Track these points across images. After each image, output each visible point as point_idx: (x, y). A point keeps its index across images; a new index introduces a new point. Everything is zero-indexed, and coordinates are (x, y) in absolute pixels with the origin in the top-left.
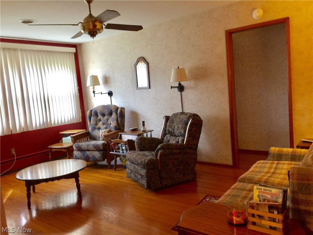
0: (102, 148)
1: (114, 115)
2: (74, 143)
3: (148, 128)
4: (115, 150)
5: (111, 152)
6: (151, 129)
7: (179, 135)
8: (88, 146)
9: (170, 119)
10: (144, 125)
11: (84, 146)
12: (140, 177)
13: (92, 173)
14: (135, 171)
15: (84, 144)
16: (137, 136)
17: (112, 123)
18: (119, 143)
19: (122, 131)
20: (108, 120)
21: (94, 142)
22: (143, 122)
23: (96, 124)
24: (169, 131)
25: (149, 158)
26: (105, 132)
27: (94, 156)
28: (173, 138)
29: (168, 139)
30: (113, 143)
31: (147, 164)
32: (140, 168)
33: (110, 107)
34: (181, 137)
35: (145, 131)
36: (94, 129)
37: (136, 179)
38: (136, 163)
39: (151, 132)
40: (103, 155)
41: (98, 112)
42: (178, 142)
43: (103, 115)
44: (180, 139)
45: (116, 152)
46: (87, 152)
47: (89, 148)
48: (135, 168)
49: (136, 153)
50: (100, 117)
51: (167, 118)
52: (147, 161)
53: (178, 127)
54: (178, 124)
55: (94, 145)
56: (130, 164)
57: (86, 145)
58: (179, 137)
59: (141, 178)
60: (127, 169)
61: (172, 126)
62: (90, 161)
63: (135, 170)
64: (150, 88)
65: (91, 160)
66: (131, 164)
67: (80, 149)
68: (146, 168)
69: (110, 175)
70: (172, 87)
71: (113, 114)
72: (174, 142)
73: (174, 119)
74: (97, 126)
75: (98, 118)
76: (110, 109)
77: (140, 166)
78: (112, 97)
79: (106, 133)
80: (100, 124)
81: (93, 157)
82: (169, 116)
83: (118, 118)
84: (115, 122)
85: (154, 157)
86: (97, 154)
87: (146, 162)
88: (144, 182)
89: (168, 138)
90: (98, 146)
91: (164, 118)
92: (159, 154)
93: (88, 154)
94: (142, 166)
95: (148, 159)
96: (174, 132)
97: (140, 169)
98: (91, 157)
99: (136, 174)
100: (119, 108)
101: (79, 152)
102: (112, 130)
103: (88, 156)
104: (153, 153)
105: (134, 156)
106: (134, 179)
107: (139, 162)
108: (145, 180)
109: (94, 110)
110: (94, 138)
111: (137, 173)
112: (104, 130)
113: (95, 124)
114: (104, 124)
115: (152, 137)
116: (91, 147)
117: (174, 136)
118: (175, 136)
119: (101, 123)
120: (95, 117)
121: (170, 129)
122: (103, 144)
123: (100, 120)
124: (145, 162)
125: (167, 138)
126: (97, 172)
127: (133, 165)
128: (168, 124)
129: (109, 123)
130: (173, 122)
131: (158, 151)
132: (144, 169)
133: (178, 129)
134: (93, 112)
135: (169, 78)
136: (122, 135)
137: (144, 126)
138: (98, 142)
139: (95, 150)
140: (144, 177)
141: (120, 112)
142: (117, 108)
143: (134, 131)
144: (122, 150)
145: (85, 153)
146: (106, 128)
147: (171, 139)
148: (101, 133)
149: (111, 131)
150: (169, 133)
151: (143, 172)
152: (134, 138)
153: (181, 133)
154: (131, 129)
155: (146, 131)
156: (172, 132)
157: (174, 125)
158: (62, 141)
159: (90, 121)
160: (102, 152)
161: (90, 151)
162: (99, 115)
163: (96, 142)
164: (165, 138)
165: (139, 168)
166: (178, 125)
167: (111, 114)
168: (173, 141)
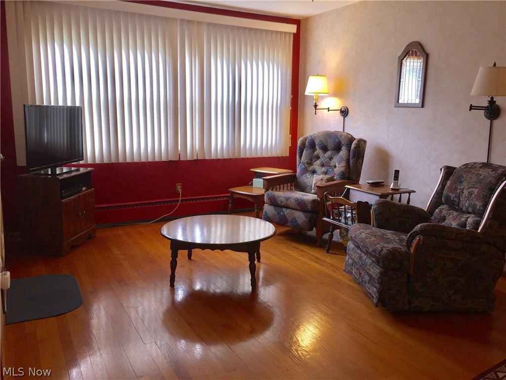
0: (309, 208)
1: (343, 152)
2: (267, 190)
3: (403, 184)
4: (333, 216)
5: (325, 219)
6: (411, 189)
7: (470, 210)
8: (287, 199)
9: (455, 175)
10: (396, 177)
11: (281, 198)
12: (367, 278)
13: (288, 248)
14: (361, 264)
15: (282, 194)
16: (377, 198)
17: (337, 165)
18: (342, 205)
19: (353, 182)
20: (331, 159)
21: (298, 195)
22: (397, 172)
23: (310, 163)
24: (448, 198)
25: (391, 246)
26: (322, 179)
27: (295, 218)
28: (455, 213)
29: (442, 215)
30: (330, 202)
31: (384, 258)
32: (371, 261)
33: (339, 136)
34: (473, 215)
35: (398, 190)
36: (305, 171)
37: (361, 280)
38: (364, 251)
39: (410, 194)
40: (310, 220)
41: (317, 143)
42: (464, 225)
43: (325, 149)
44: (471, 220)
45: (333, 219)
46: (284, 210)
47: (288, 203)
48: (360, 257)
49: (368, 231)
50: (318, 151)
51: (449, 171)
52: (385, 251)
53: (470, 194)
54: (470, 185)
55: (298, 200)
56: (353, 248)
57: (285, 198)
58: (468, 215)
59: (370, 281)
60: (347, 257)
61: (456, 188)
62: (288, 226)
63: (360, 262)
64: (423, 106)
65: (289, 224)
66: (356, 249)
67: (274, 202)
68: (382, 265)
69: (317, 258)
70: (471, 108)
71: (343, 148)
72: (454, 224)
73: (464, 176)
74: (311, 168)
75: (316, 153)
76: (337, 140)
77: (371, 258)
78: (346, 118)
79: (324, 182)
80: (316, 165)
81: (294, 220)
82: (454, 168)
83: (349, 158)
84: (343, 164)
85: (402, 246)
86: (300, 217)
87: (383, 252)
88: (373, 290)
89: (444, 212)
90: (305, 203)
91: (441, 169)
92: (415, 242)
93: (285, 213)
94: (373, 259)
95: (388, 249)
96: (459, 203)
97: (370, 265)
98: (290, 220)
99: (361, 271)
100: (355, 139)
101: (272, 208)
102: (335, 178)
103: (284, 216)
104: (404, 237)
105: (363, 235)
106: (356, 278)
107: (371, 250)
108: (375, 287)
109: (310, 138)
110: (302, 188)
111: (364, 270)
112: (321, 176)
113: (308, 163)
114: (323, 165)
115: (410, 204)
116: (292, 203)
117: (457, 210)
118: (461, 211)
119: (318, 162)
120: (310, 151)
121: (450, 194)
122: (314, 201)
123: (318, 157)
124: (382, 254)
125: (441, 211)
126: (295, 248)
127: (359, 251)
128: (449, 182)
129: (332, 164)
130: (461, 182)
131: (413, 237)
132: (378, 265)
133: (468, 198)
134: (308, 142)
135: (469, 88)
136: (351, 191)
137: (398, 180)
138: (306, 195)
139: (299, 208)
140: (375, 282)
141: (355, 148)
142: (352, 139)
143: (376, 187)
144: (346, 218)
145: (281, 211)
146: (326, 173)
147: (449, 215)
148: (315, 180)
149: (334, 180)
150: (447, 203)
151: (375, 271)
152: (372, 199)
153: (474, 206)
154: (370, 182)
155: (400, 190)
156: (453, 201)
157: (462, 187)
158: (252, 184)
159: (300, 158)
160: (310, 214)
161: (290, 210)
162: (317, 147)
163: (303, 195)
164: (437, 210)
165: (369, 261)
166: (471, 190)
167: (338, 148)
168: (452, 221)
